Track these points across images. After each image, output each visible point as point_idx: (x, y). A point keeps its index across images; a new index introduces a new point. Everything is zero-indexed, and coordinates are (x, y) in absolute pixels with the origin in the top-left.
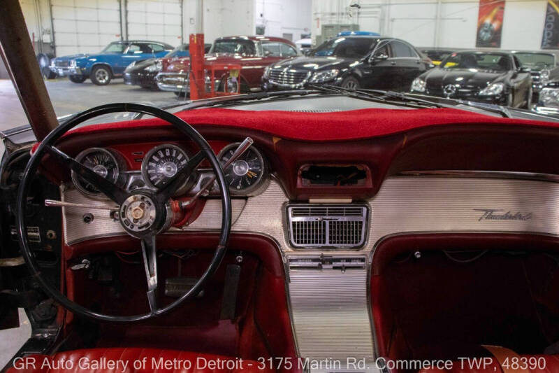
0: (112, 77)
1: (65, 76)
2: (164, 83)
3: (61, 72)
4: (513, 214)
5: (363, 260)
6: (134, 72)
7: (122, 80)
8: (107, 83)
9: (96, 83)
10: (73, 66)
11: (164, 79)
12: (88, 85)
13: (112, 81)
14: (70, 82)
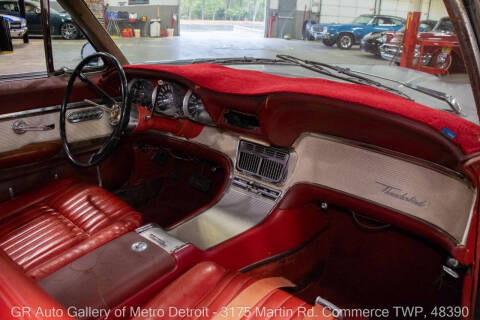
0: (354, 43)
1: (319, 39)
2: (386, 52)
3: (316, 36)
4: (409, 196)
5: (278, 194)
6: (370, 41)
7: (358, 47)
8: (349, 48)
9: (340, 47)
10: (325, 31)
11: (386, 50)
12: (335, 48)
13: (354, 47)
14: (322, 44)
